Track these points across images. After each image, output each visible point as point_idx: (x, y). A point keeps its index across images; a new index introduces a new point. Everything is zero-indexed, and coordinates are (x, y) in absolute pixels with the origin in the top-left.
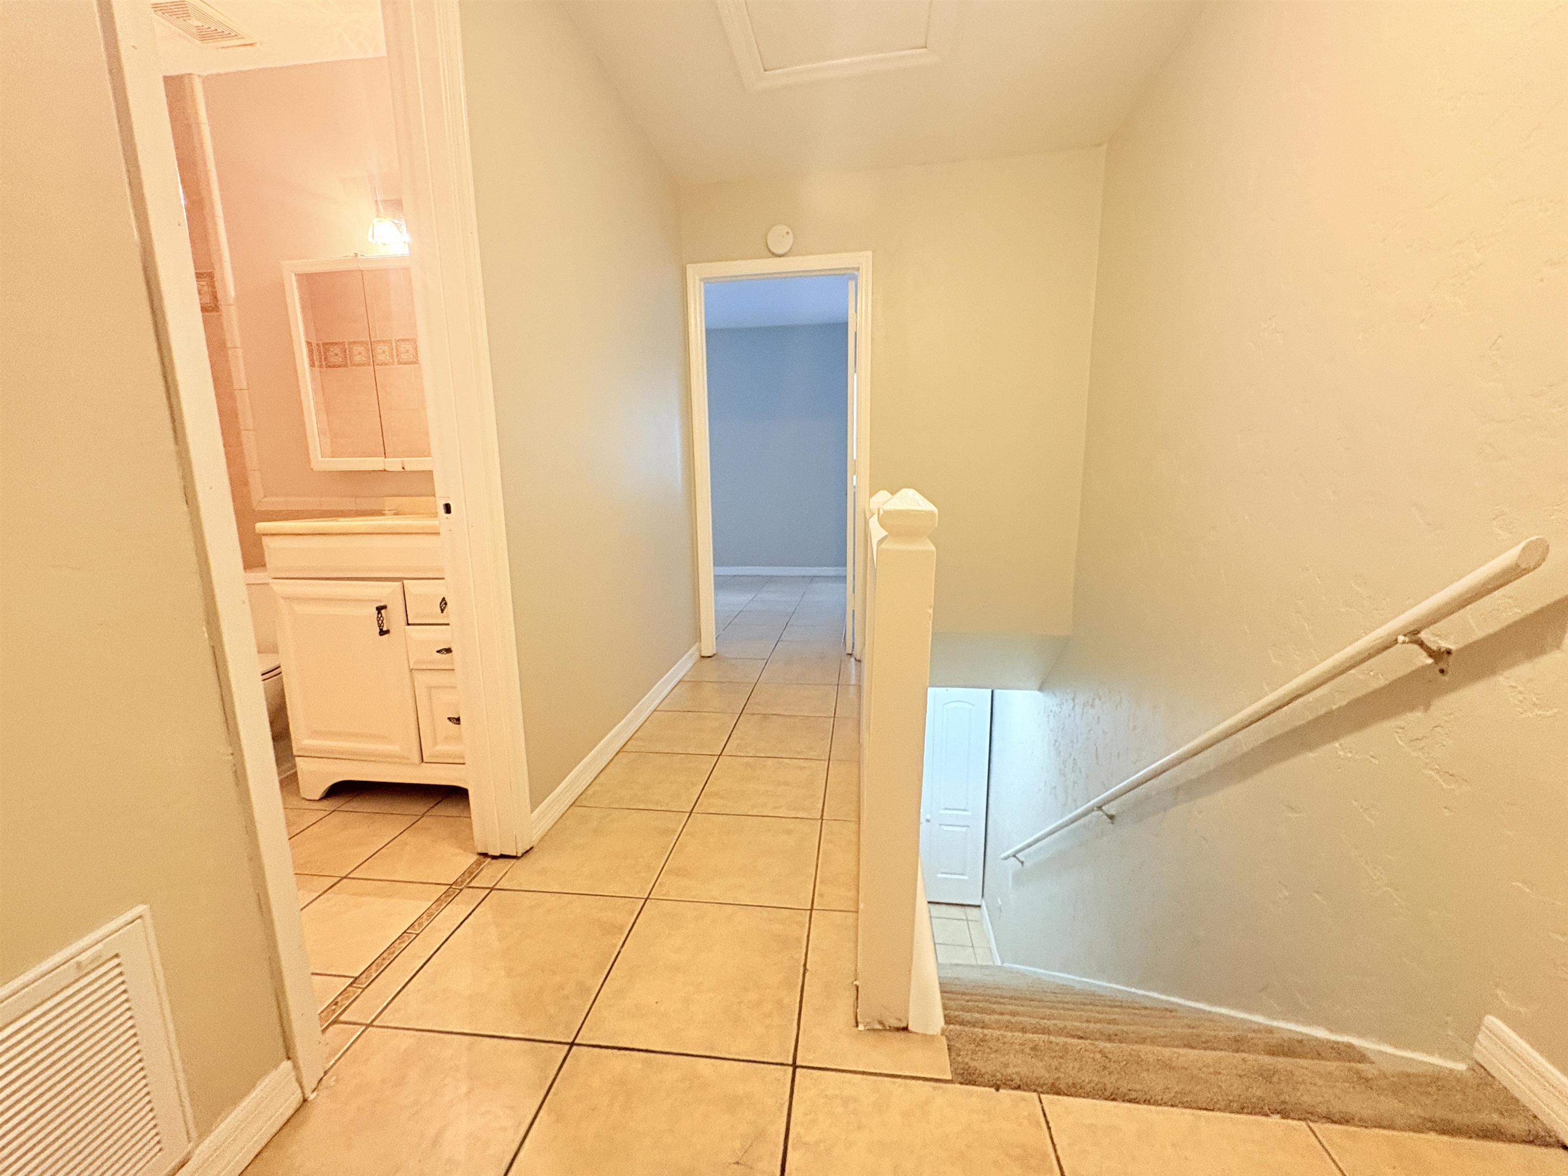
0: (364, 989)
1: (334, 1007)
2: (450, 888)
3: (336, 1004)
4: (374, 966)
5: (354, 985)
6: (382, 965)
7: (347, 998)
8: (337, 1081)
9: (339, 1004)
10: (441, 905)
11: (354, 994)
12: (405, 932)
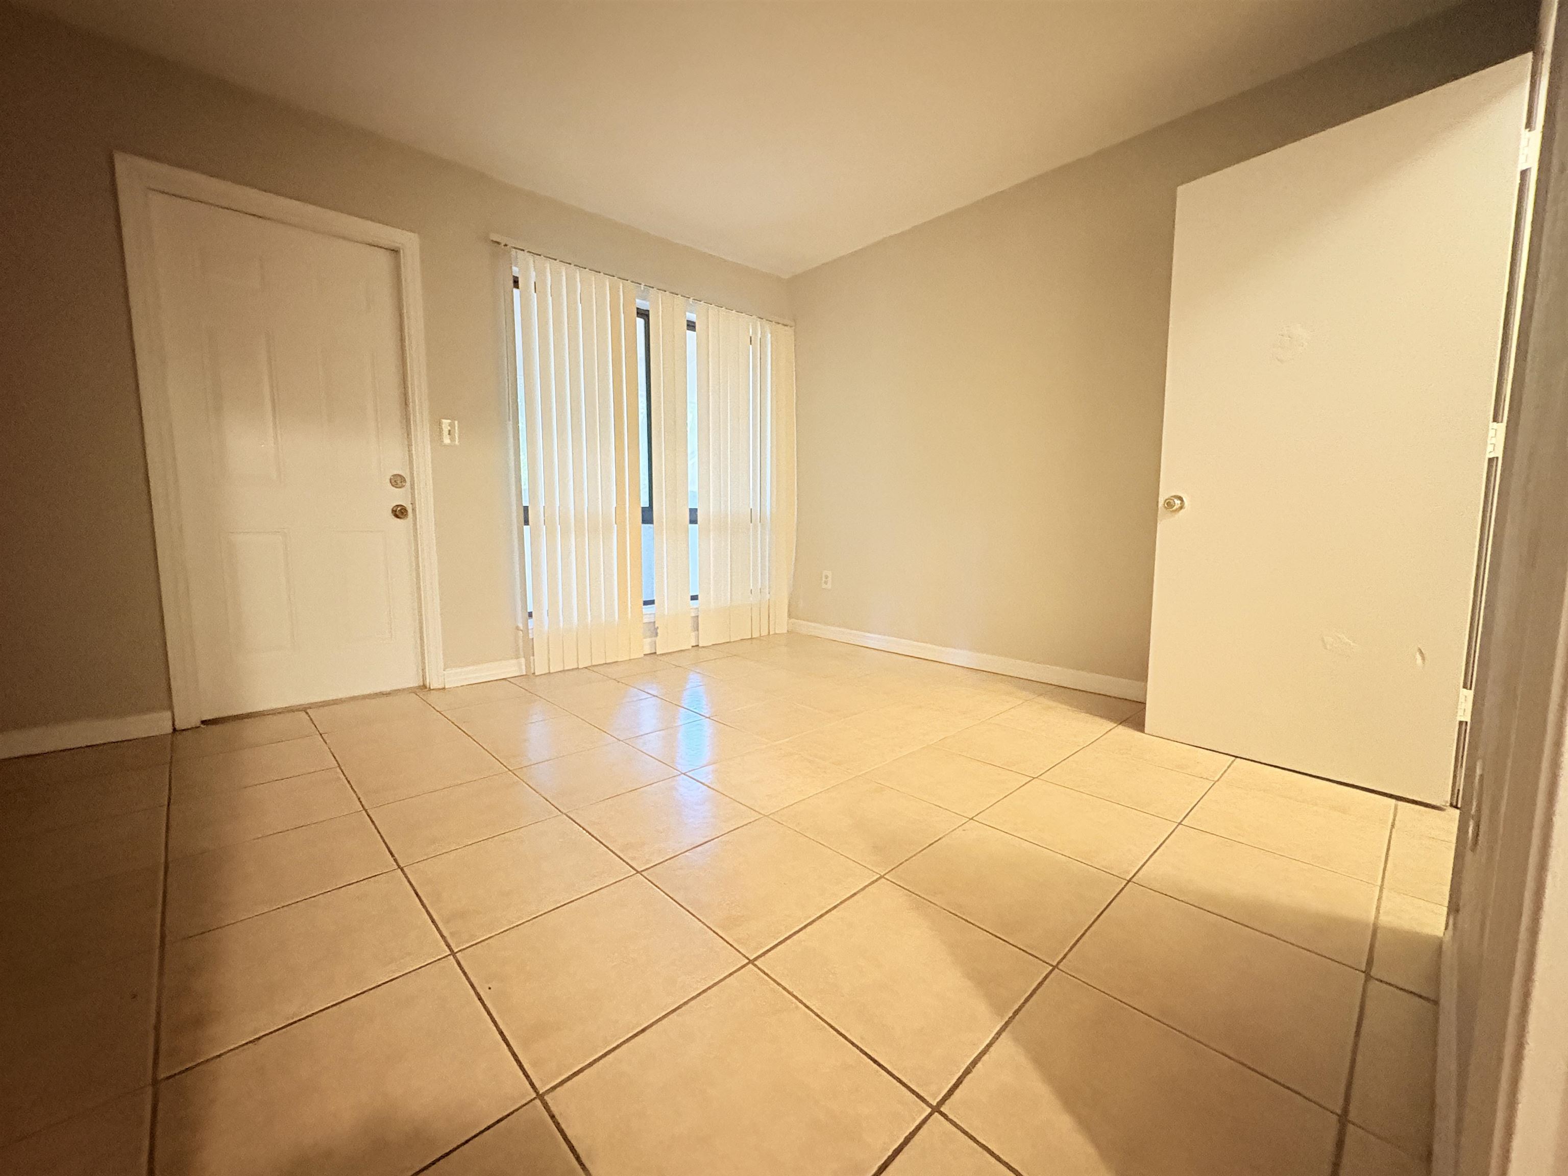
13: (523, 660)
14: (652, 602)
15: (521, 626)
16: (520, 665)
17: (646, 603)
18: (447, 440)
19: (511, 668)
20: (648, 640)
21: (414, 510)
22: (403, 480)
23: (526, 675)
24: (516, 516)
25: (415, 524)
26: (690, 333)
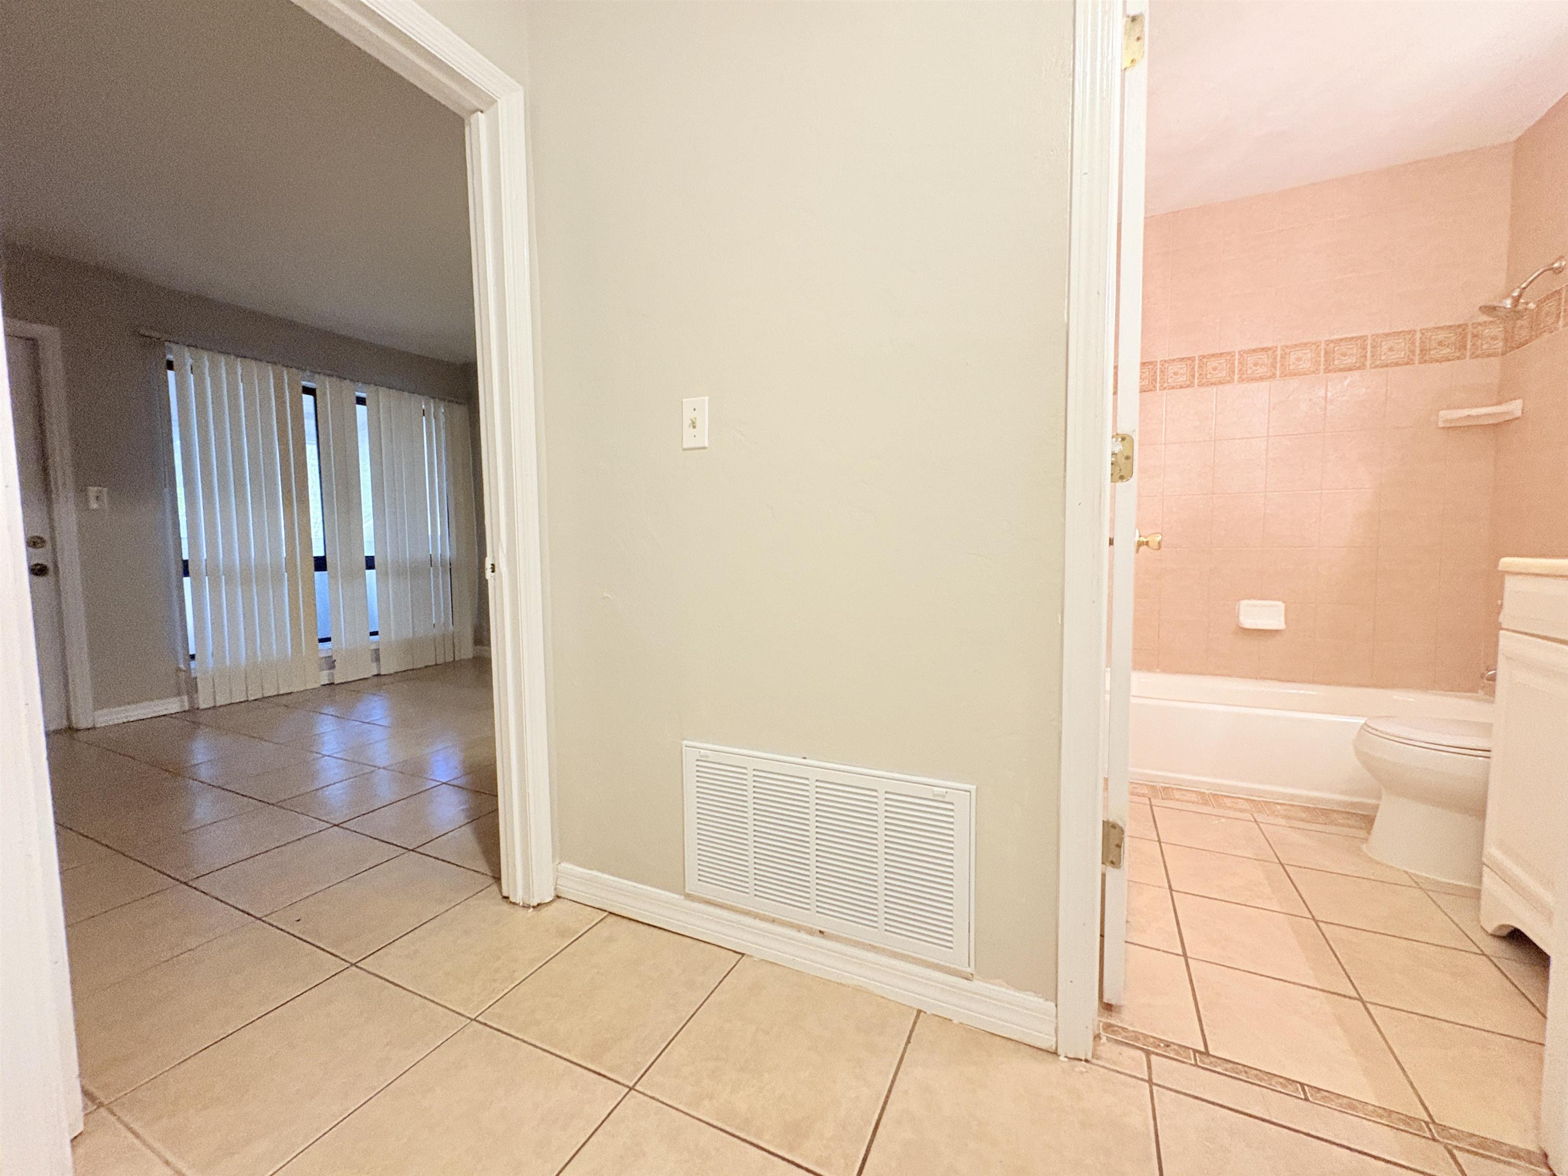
0: (1196, 1065)
1: (1162, 1045)
2: (1427, 1123)
3: (1168, 1046)
4: (1230, 1065)
5: (1197, 1055)
6: (1237, 1073)
7: (1178, 1053)
8: (1081, 1073)
9: (1168, 1049)
10: (1381, 1117)
11: (1185, 1058)
12: (1302, 1085)
13: (185, 698)
14: (328, 640)
15: (182, 666)
16: (182, 701)
17: (322, 640)
18: (94, 505)
19: (173, 706)
20: (326, 672)
21: (56, 566)
22: (43, 541)
23: (189, 711)
24: (175, 569)
25: (57, 581)
26: (359, 407)
